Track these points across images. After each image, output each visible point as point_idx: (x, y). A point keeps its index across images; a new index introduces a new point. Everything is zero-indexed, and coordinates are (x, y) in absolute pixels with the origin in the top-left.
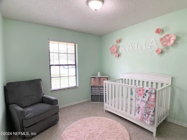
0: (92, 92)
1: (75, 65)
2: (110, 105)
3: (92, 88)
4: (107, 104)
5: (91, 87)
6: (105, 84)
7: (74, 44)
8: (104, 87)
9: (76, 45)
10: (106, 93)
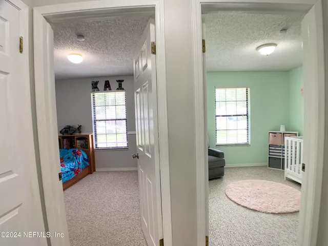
0: (270, 153)
1: (246, 115)
2: (292, 171)
3: (270, 148)
4: (289, 169)
5: (269, 146)
6: (288, 141)
7: (245, 89)
8: (286, 147)
9: (249, 89)
10: (291, 157)
